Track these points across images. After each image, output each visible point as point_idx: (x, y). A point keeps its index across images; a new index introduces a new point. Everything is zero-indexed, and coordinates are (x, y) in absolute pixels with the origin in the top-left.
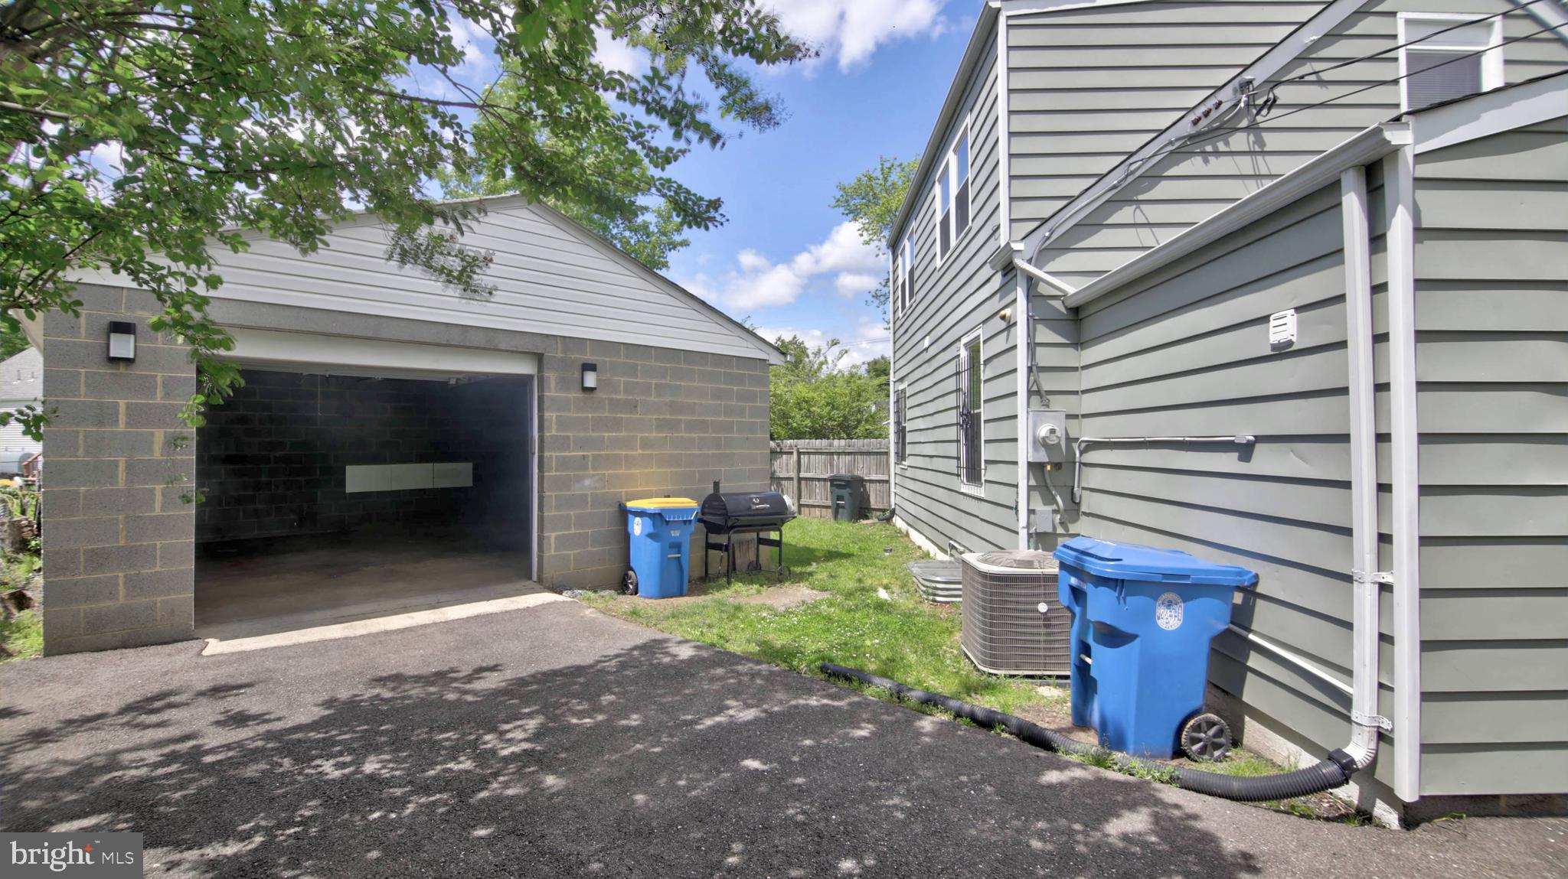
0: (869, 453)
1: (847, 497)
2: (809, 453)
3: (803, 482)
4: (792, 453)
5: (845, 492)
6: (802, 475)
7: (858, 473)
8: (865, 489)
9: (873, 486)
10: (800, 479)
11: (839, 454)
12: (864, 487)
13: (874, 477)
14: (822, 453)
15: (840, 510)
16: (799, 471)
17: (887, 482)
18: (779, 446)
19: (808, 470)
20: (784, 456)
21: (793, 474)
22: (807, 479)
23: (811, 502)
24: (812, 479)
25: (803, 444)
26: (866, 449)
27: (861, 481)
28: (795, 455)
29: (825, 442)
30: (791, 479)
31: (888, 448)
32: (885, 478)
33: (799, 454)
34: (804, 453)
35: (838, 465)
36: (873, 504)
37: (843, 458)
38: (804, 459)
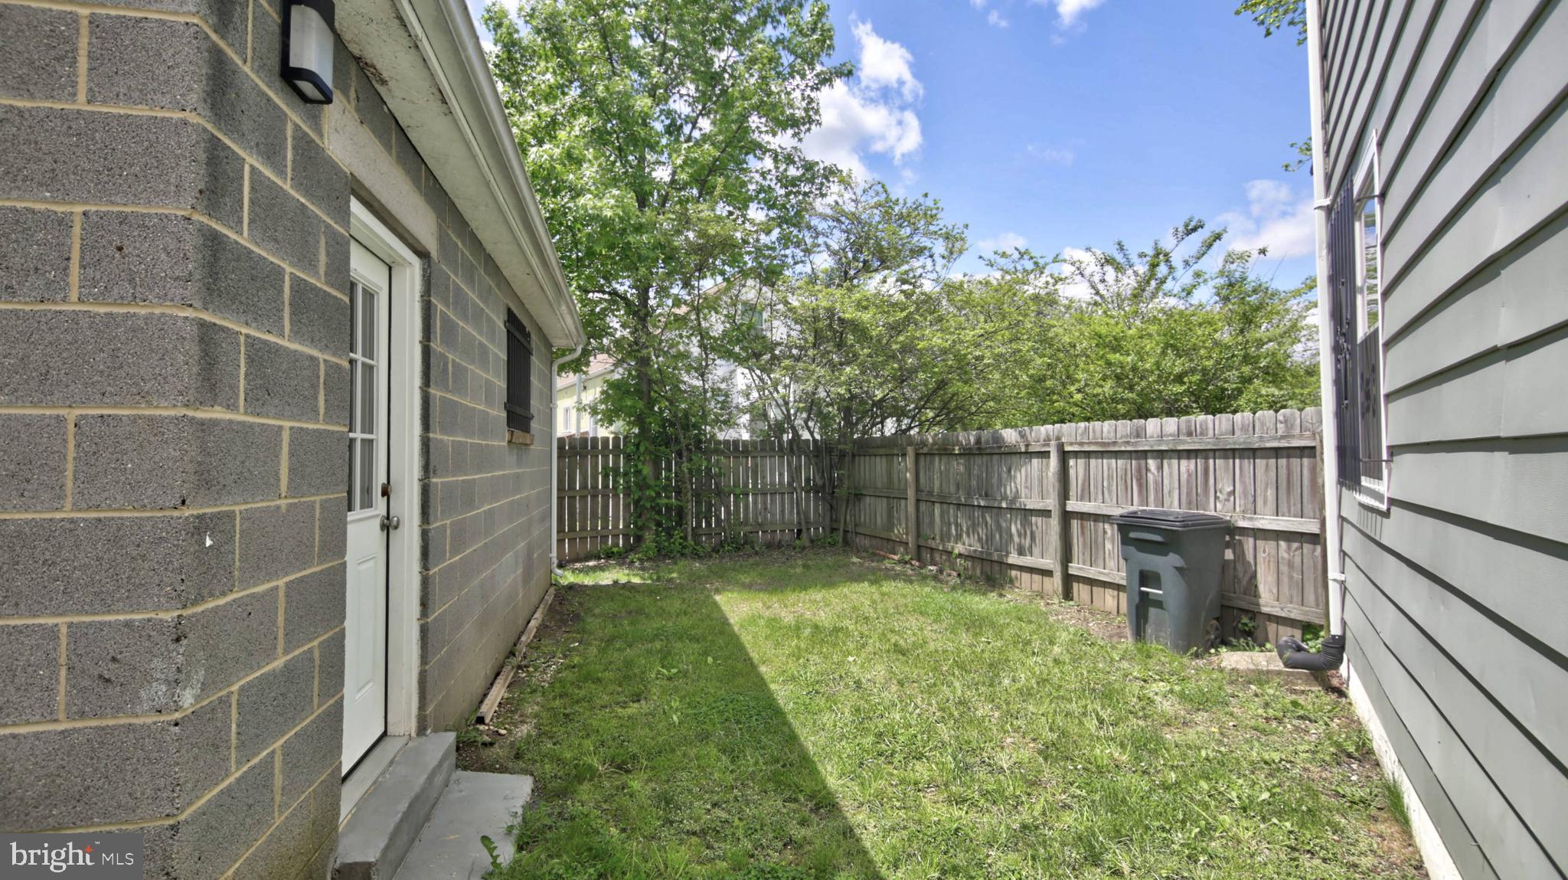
0: (1252, 453)
1: (1169, 577)
2: (1088, 455)
3: (1075, 524)
4: (1045, 455)
5: (1166, 564)
6: (1072, 505)
7: (1216, 509)
8: (1240, 554)
9: (1266, 548)
10: (1066, 517)
11: (1161, 455)
12: (1238, 548)
13: (1267, 521)
14: (1117, 455)
15: (1153, 612)
16: (1064, 495)
17: (1317, 539)
18: (1023, 436)
19: (1085, 495)
20: (1035, 461)
21: (1051, 503)
22: (1083, 516)
23: (1092, 572)
24: (1097, 518)
25: (1072, 433)
26: (1239, 440)
27: (1227, 532)
28: (1054, 461)
29: (1125, 427)
30: (1046, 513)
31: (1317, 435)
32: (1311, 527)
33: (1064, 456)
34: (1076, 454)
35: (1160, 486)
36: (1268, 600)
37: (1171, 466)
38: (1076, 467)
